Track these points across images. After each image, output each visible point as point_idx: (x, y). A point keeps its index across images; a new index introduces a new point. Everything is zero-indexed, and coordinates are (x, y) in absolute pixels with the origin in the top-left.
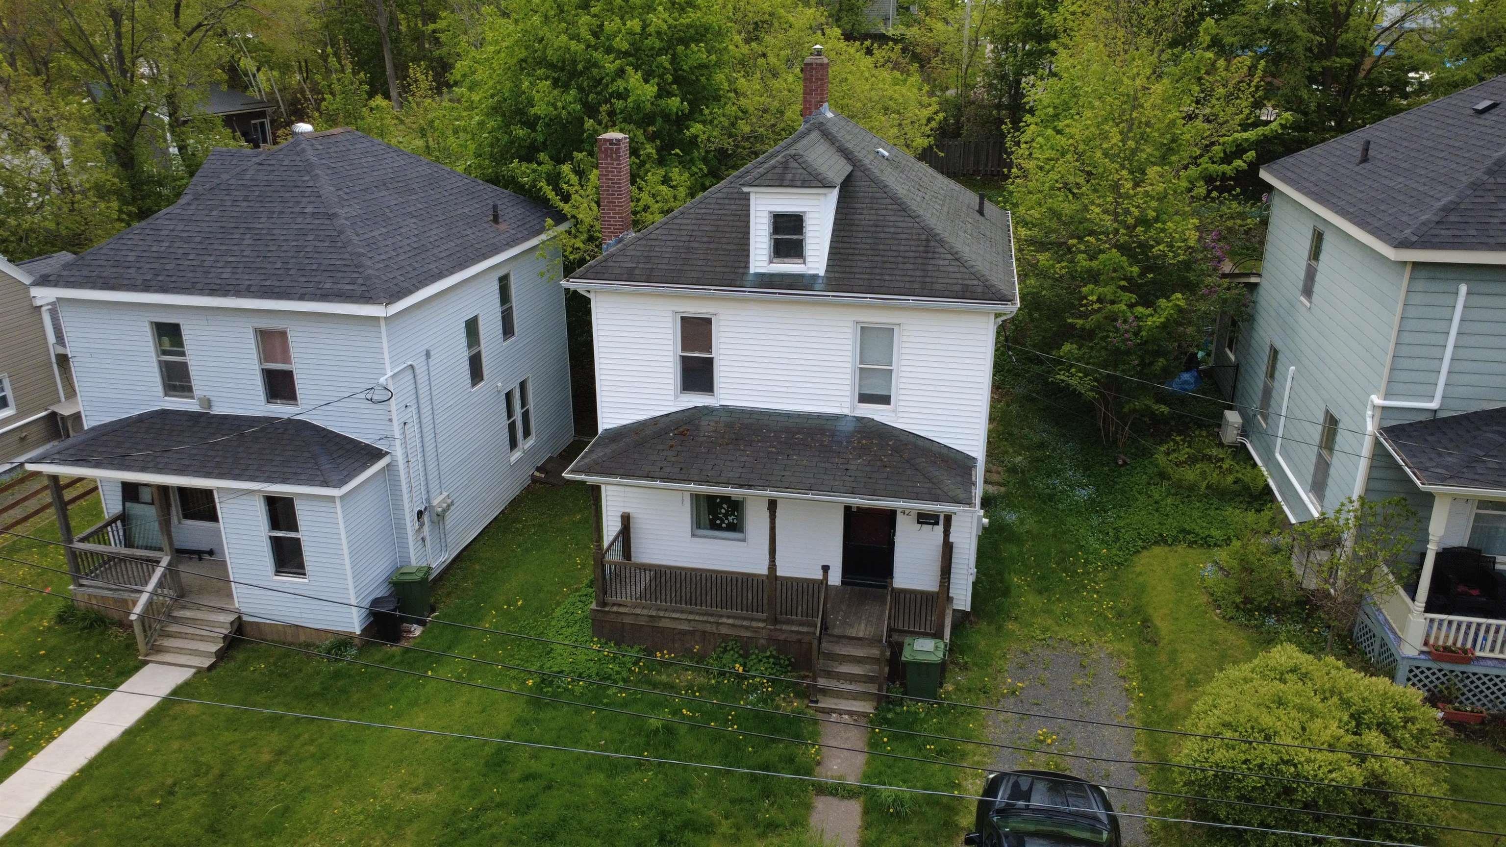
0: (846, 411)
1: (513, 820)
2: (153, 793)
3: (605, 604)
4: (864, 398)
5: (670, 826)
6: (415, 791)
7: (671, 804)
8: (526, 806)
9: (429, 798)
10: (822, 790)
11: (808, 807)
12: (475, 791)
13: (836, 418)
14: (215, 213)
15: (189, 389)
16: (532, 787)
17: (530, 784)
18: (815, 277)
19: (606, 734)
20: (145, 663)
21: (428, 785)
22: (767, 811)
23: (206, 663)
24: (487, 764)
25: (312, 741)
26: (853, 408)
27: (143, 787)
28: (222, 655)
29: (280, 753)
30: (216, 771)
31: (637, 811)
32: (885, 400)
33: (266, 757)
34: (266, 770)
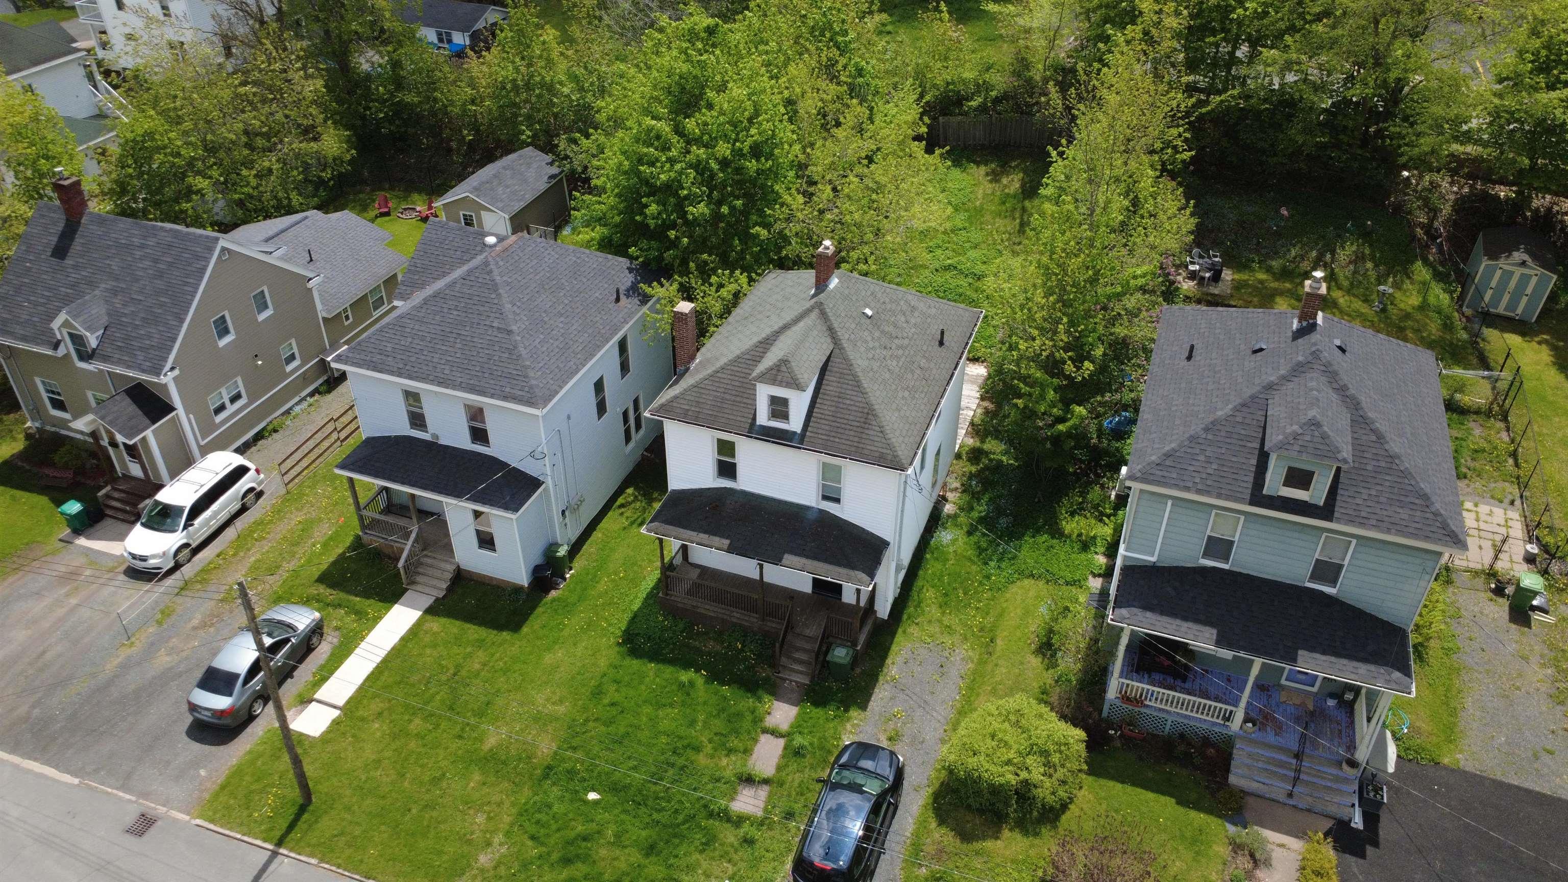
0: (813, 504)
1: (603, 728)
2: (420, 682)
3: (667, 594)
4: (825, 498)
5: (679, 745)
6: (553, 704)
7: (682, 731)
8: (609, 723)
9: (561, 709)
10: (765, 731)
11: (756, 741)
12: (585, 709)
13: (808, 508)
14: (437, 318)
15: (425, 426)
16: (614, 711)
17: (613, 708)
18: (795, 433)
19: (658, 680)
20: (406, 590)
21: (561, 701)
22: (734, 742)
23: (441, 594)
24: (592, 693)
25: (501, 659)
26: (817, 503)
27: (415, 678)
28: (450, 590)
29: (484, 665)
30: (452, 671)
31: (665, 733)
32: (837, 500)
33: (477, 666)
34: (477, 674)
